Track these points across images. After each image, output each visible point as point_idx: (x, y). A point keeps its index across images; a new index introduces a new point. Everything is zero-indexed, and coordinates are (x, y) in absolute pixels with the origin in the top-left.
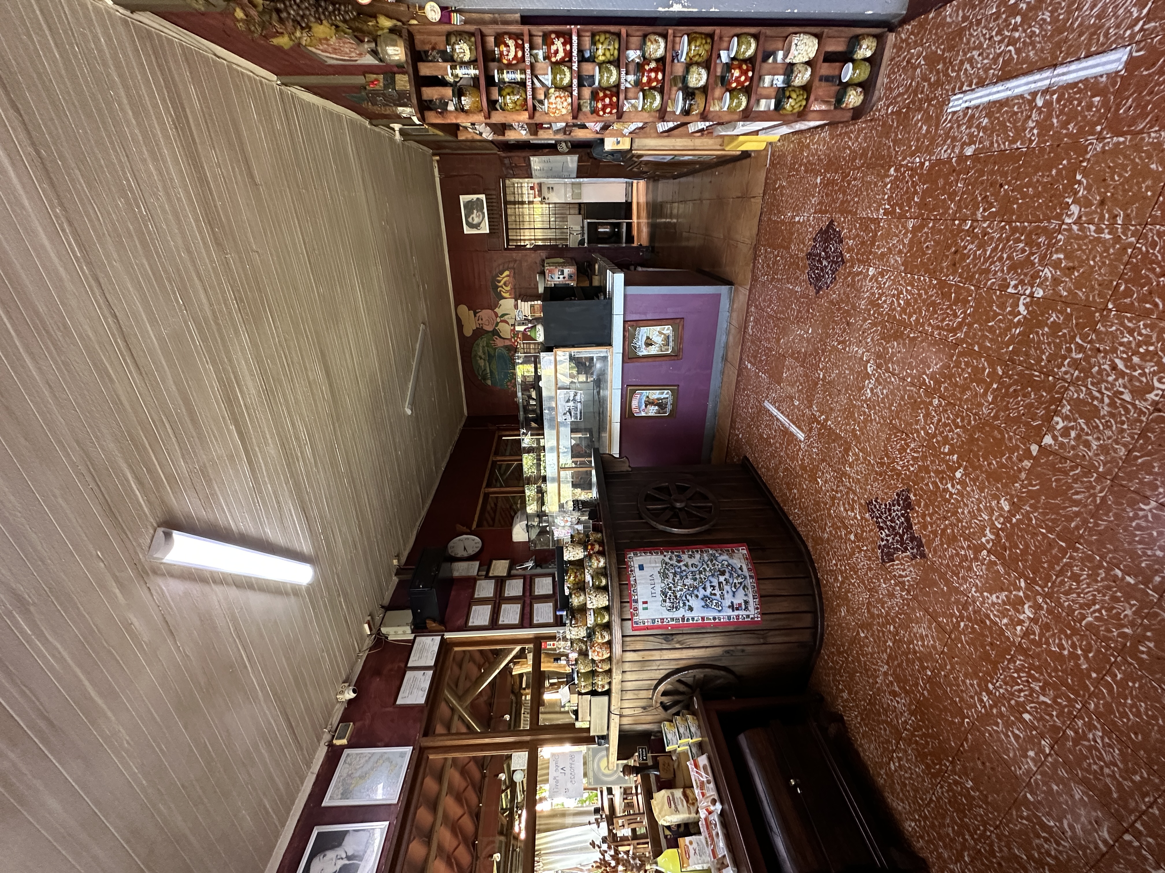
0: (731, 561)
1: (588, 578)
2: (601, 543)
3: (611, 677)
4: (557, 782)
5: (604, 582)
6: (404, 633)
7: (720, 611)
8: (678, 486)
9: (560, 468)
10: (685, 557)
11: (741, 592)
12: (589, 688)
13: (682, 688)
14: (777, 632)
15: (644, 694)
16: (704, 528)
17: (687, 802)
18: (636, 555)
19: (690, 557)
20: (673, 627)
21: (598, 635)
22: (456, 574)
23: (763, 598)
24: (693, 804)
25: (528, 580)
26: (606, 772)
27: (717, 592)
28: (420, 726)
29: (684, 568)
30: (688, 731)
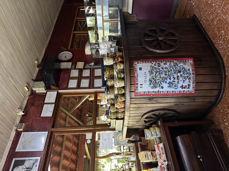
0: (185, 66)
1: (115, 74)
2: (122, 57)
3: (124, 114)
4: (103, 144)
5: (123, 76)
6: (42, 90)
7: (176, 89)
8: (161, 30)
9: (104, 21)
10: (162, 64)
11: (187, 81)
12: (115, 117)
13: (154, 116)
14: (201, 98)
15: (137, 118)
16: (172, 50)
17: (153, 156)
18: (138, 63)
19: (165, 64)
20: (153, 95)
21: (119, 98)
22: (62, 67)
23: (197, 83)
24: (155, 157)
25: (92, 70)
26: (121, 140)
27: (176, 80)
28: (51, 124)
29: (161, 69)
30: (155, 133)
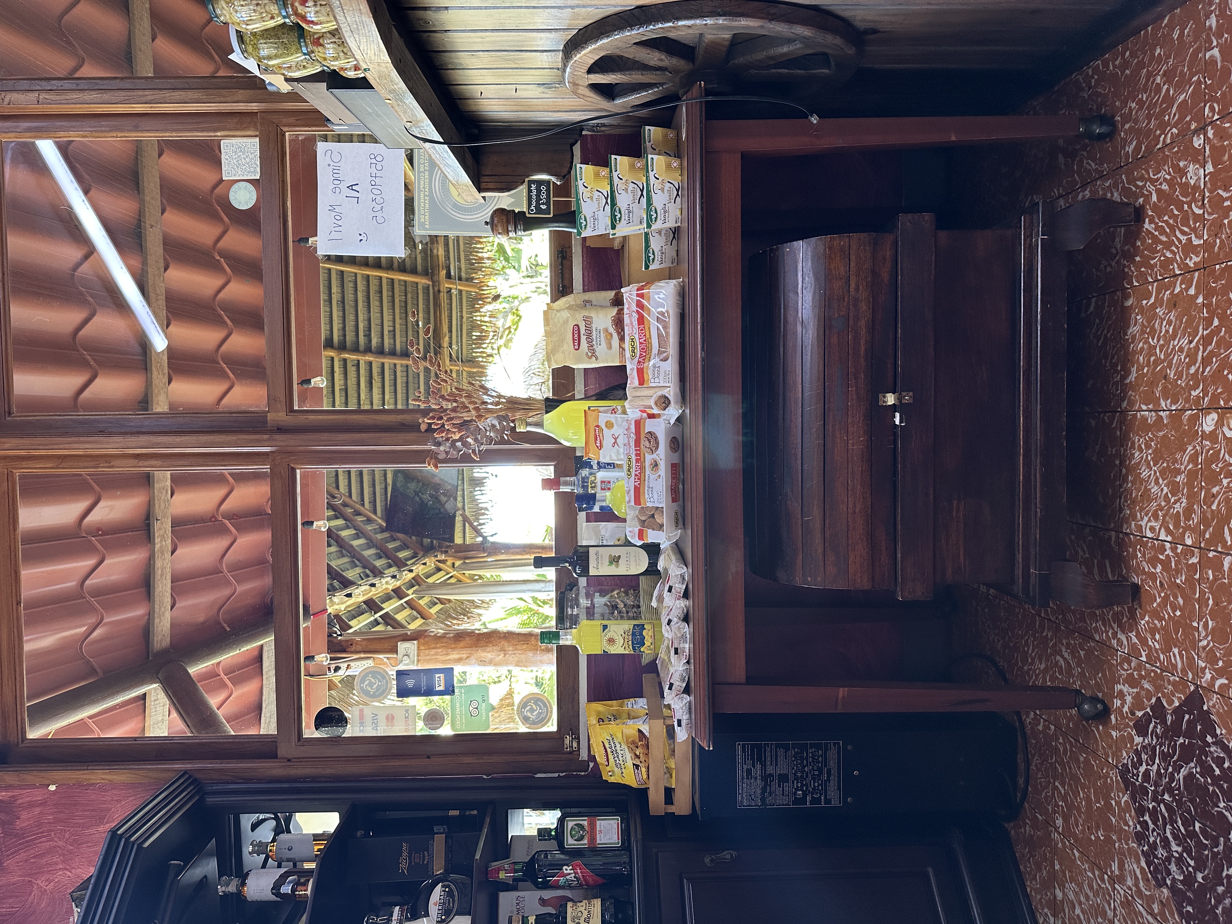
4: (339, 216)
13: (655, 58)
30: (644, 200)
